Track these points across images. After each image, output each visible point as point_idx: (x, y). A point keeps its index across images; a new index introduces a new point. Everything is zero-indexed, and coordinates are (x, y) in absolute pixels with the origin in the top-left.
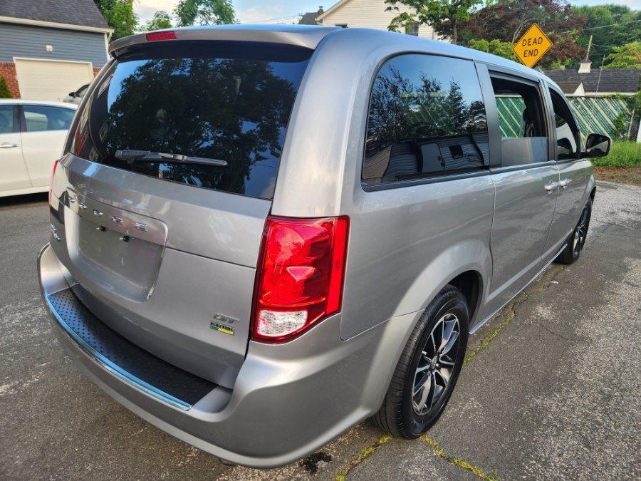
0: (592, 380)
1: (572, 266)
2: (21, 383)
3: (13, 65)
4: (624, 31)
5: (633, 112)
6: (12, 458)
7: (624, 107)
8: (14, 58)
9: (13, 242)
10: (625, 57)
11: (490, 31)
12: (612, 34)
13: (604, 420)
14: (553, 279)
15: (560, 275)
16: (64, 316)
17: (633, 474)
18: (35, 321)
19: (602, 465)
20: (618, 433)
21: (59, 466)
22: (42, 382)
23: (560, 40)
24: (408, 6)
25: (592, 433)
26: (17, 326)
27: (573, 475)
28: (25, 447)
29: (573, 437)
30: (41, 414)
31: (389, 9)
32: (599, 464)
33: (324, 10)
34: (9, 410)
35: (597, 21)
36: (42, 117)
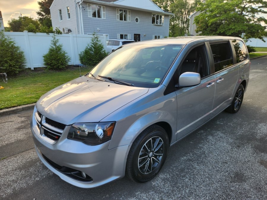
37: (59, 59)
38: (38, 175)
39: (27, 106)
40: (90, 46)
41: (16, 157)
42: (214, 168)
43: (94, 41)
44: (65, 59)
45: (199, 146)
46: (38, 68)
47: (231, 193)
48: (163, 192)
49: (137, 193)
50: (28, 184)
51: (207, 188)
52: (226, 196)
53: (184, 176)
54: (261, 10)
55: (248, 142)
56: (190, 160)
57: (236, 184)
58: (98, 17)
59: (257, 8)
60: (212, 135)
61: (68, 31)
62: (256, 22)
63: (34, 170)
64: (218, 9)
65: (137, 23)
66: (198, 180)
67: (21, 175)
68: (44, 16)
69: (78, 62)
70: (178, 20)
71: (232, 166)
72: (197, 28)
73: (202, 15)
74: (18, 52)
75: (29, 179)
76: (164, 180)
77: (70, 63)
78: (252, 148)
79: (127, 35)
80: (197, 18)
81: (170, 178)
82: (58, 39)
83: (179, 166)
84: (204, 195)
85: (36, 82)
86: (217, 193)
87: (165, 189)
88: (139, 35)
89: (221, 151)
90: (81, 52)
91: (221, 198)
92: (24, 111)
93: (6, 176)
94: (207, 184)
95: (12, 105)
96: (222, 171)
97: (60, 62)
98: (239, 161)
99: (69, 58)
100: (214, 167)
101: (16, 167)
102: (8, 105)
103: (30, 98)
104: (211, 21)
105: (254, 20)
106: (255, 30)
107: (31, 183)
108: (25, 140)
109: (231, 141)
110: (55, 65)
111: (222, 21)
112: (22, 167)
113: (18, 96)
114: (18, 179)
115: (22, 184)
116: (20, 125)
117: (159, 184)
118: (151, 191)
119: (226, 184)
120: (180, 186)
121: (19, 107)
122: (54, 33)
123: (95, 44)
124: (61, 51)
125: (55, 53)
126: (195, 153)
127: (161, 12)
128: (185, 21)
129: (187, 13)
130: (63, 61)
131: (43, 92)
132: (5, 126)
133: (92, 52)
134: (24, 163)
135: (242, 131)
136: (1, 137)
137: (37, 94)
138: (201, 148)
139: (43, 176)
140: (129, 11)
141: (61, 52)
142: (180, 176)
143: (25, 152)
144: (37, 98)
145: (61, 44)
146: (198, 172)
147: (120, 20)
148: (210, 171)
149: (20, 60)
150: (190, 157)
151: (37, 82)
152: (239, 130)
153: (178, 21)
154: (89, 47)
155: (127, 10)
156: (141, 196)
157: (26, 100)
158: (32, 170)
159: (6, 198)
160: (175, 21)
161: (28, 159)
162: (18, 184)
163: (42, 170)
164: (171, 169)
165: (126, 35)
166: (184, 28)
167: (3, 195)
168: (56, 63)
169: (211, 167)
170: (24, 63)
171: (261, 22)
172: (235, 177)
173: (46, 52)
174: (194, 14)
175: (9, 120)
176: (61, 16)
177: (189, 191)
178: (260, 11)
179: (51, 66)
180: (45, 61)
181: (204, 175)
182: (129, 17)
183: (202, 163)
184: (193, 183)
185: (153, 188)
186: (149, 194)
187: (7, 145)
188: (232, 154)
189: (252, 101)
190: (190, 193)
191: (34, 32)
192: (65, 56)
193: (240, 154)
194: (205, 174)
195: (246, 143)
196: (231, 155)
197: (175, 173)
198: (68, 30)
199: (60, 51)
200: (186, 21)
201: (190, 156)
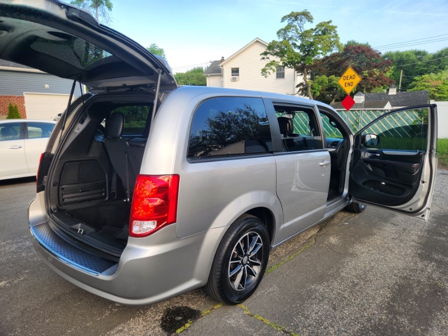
0: (349, 276)
1: (360, 214)
2: (14, 281)
3: (23, 97)
4: (424, 67)
5: (423, 119)
6: (5, 317)
7: (417, 115)
8: (24, 93)
9: (14, 205)
10: (423, 83)
11: (330, 70)
12: (417, 69)
13: (349, 296)
14: (346, 222)
15: (351, 219)
16: (40, 236)
17: (356, 323)
18: (24, 249)
19: (340, 318)
20: (355, 303)
21: (31, 320)
22: (25, 279)
23: (376, 74)
24: (275, 56)
25: (339, 302)
26: (13, 251)
27: (321, 323)
28: (13, 311)
29: (328, 304)
30: (23, 296)
31: (263, 58)
32: (338, 318)
33: (225, 59)
34: (5, 294)
35: (406, 61)
36: (39, 129)
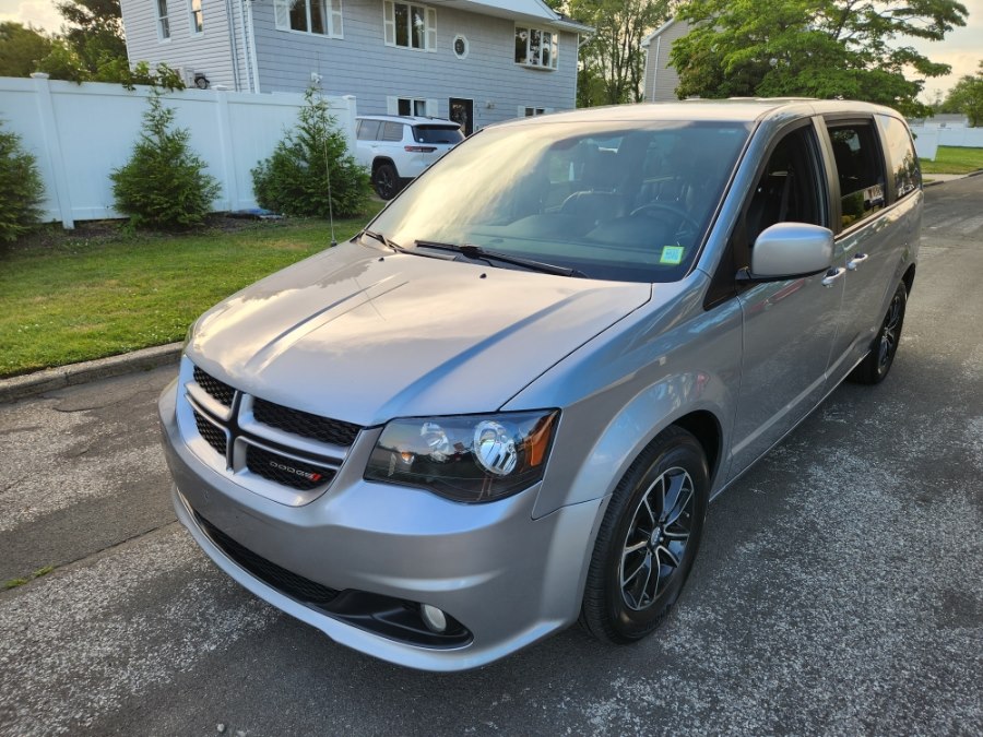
37: (178, 187)
38: (207, 630)
39: (82, 366)
40: (296, 141)
41: (92, 565)
42: (865, 580)
43: (311, 121)
44: (199, 187)
45: (787, 503)
46: (91, 221)
47: (951, 666)
48: (712, 674)
49: (617, 684)
50: (177, 670)
51: (864, 650)
52: (939, 676)
53: (768, 613)
54: (902, 22)
55: (951, 484)
56: (772, 555)
57: (957, 631)
58: (313, 31)
59: (889, 14)
60: (821, 462)
61: (196, 81)
62: (888, 65)
63: (186, 614)
64: (758, 13)
65: (459, 57)
66: (824, 623)
67: (134, 635)
68: (90, 21)
69: (245, 200)
70: (602, 54)
71: (924, 570)
72: (684, 83)
73: (699, 36)
74: (12, 156)
75: (172, 649)
76: (698, 629)
77: (217, 206)
78: (972, 503)
79: (423, 103)
80: (681, 45)
81: (722, 621)
82: (171, 108)
83: (740, 576)
84: (861, 678)
85: (94, 276)
86: (904, 668)
87: (716, 664)
88: (469, 104)
89: (870, 520)
90: (259, 162)
91: (922, 683)
92: (73, 387)
93: (75, 641)
94: (861, 639)
95: (23, 365)
96: (896, 589)
97: (182, 198)
98: (942, 551)
99: (213, 183)
100: (863, 574)
101: (105, 603)
102: (6, 364)
103: (89, 337)
104: (736, 56)
105: (880, 60)
106: (887, 93)
107: (185, 662)
108: (110, 497)
109: (894, 481)
110: (164, 209)
111: (769, 59)
112: (132, 604)
113: (38, 330)
114: (126, 650)
115: (148, 671)
116: (72, 441)
117: (687, 645)
118: (665, 672)
119: (926, 635)
120: (766, 651)
121: (50, 373)
122: (154, 85)
123: (314, 133)
124: (183, 157)
125: (160, 162)
126: (784, 530)
127: (549, 20)
128: (626, 56)
129: (635, 29)
130: (194, 195)
131: (134, 314)
132: (9, 445)
133: (304, 164)
134: (136, 588)
135: (921, 444)
136: (6, 490)
137: (113, 320)
138: (796, 510)
139: (229, 634)
140: (430, 11)
141: (183, 162)
142: (756, 613)
143: (126, 545)
144: (119, 336)
145: (182, 131)
146: (816, 597)
147: (398, 44)
148: (856, 592)
149: (20, 188)
150: (768, 543)
151: (98, 275)
152: (908, 441)
153: (600, 58)
154: (289, 145)
155: (422, 6)
156: (632, 694)
157: (75, 345)
158: (173, 611)
159: (98, 729)
160: (589, 58)
161: (145, 572)
162: (132, 673)
163: (217, 611)
164: (714, 589)
165: (420, 104)
166: (622, 82)
167: (82, 717)
168: (167, 202)
169: (853, 577)
170: (35, 202)
171: (903, 66)
172: (947, 608)
173: (123, 158)
174: (660, 34)
175: (21, 424)
176: (165, 24)
177: (804, 666)
178: (899, 27)
179: (146, 214)
180: (119, 193)
181: (836, 603)
182: (432, 34)
183: (819, 563)
184: (810, 638)
185: (669, 661)
186: (661, 684)
187: (41, 520)
188: (911, 527)
189: (921, 341)
190: (811, 673)
191: (74, 80)
192: (200, 178)
193: (938, 525)
194: (841, 601)
195: (946, 488)
196: (907, 530)
197: (733, 602)
198: (194, 77)
199: (178, 157)
200: (630, 57)
201: (765, 539)
